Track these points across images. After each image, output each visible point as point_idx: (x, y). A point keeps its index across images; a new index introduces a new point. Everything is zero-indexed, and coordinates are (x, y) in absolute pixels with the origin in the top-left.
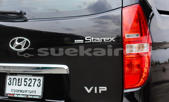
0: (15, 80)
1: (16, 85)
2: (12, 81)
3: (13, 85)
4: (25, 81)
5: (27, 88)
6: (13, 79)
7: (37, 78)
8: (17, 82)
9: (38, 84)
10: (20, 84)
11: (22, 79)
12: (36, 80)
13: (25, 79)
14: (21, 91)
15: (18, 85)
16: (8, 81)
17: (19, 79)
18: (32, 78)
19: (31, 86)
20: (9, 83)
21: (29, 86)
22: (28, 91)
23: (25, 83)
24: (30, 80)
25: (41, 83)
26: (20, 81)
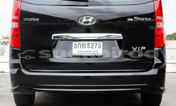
0: (80, 45)
1: (81, 48)
2: (77, 46)
3: (78, 48)
4: (88, 45)
5: (90, 49)
6: (78, 44)
7: (98, 43)
8: (82, 46)
9: (99, 47)
10: (84, 47)
11: (85, 44)
12: (97, 44)
13: (88, 44)
14: (86, 52)
15: (83, 48)
16: (74, 45)
17: (83, 44)
18: (94, 43)
19: (93, 48)
20: (74, 47)
21: (92, 48)
22: (91, 52)
23: (89, 47)
24: (92, 45)
25: (101, 45)
26: (84, 45)
